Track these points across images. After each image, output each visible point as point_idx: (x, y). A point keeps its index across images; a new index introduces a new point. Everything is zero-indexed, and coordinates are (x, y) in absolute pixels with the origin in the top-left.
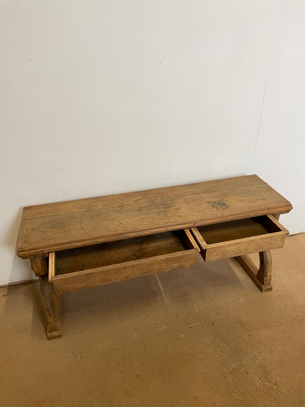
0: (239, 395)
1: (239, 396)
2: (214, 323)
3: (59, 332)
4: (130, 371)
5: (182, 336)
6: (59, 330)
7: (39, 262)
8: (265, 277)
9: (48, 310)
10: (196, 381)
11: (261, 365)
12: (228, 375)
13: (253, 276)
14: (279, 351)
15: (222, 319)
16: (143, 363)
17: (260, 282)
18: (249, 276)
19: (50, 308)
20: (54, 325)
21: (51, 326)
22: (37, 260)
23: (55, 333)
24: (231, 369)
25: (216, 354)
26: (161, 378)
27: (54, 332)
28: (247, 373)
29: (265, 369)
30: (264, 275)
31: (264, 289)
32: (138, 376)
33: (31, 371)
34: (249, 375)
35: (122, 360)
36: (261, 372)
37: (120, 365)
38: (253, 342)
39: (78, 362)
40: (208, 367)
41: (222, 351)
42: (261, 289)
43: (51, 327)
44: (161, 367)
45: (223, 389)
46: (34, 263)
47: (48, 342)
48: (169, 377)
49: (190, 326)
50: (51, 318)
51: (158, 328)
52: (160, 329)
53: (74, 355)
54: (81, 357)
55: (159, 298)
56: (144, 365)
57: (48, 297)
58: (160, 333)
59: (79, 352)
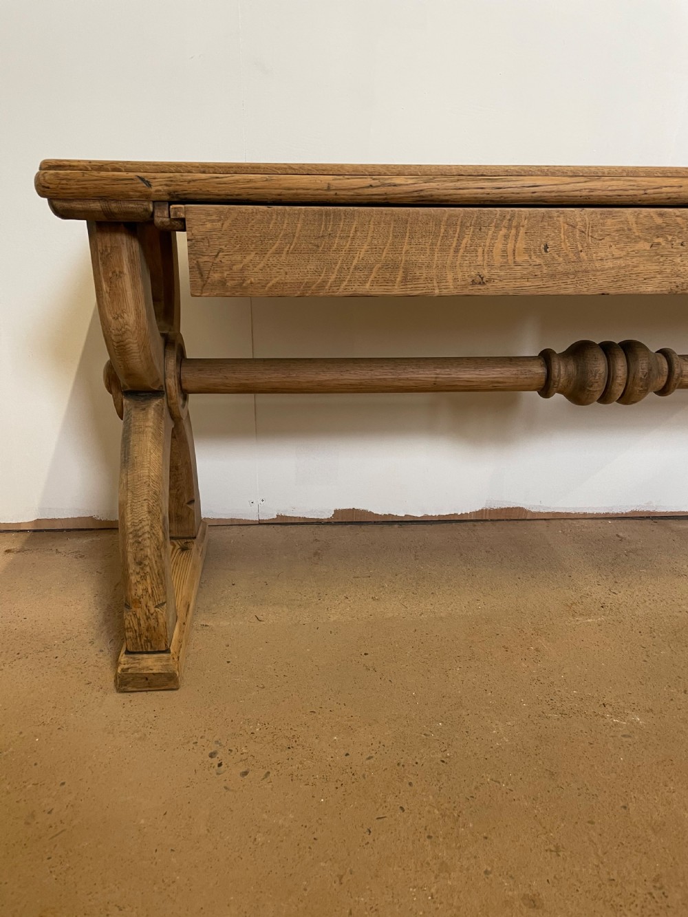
3: (168, 660)
4: (487, 872)
6: (167, 651)
7: (126, 270)
16: (552, 848)
20: (152, 622)
21: (139, 620)
22: (121, 260)
23: (151, 663)
27: (145, 656)
32: (532, 902)
35: (443, 816)
37: (429, 837)
39: (226, 788)
43: (139, 624)
46: (106, 273)
47: (115, 698)
50: (144, 578)
51: (603, 717)
52: (616, 724)
53: (215, 761)
54: (245, 773)
55: (589, 620)
56: (559, 855)
57: (145, 479)
58: (620, 736)
59: (239, 753)
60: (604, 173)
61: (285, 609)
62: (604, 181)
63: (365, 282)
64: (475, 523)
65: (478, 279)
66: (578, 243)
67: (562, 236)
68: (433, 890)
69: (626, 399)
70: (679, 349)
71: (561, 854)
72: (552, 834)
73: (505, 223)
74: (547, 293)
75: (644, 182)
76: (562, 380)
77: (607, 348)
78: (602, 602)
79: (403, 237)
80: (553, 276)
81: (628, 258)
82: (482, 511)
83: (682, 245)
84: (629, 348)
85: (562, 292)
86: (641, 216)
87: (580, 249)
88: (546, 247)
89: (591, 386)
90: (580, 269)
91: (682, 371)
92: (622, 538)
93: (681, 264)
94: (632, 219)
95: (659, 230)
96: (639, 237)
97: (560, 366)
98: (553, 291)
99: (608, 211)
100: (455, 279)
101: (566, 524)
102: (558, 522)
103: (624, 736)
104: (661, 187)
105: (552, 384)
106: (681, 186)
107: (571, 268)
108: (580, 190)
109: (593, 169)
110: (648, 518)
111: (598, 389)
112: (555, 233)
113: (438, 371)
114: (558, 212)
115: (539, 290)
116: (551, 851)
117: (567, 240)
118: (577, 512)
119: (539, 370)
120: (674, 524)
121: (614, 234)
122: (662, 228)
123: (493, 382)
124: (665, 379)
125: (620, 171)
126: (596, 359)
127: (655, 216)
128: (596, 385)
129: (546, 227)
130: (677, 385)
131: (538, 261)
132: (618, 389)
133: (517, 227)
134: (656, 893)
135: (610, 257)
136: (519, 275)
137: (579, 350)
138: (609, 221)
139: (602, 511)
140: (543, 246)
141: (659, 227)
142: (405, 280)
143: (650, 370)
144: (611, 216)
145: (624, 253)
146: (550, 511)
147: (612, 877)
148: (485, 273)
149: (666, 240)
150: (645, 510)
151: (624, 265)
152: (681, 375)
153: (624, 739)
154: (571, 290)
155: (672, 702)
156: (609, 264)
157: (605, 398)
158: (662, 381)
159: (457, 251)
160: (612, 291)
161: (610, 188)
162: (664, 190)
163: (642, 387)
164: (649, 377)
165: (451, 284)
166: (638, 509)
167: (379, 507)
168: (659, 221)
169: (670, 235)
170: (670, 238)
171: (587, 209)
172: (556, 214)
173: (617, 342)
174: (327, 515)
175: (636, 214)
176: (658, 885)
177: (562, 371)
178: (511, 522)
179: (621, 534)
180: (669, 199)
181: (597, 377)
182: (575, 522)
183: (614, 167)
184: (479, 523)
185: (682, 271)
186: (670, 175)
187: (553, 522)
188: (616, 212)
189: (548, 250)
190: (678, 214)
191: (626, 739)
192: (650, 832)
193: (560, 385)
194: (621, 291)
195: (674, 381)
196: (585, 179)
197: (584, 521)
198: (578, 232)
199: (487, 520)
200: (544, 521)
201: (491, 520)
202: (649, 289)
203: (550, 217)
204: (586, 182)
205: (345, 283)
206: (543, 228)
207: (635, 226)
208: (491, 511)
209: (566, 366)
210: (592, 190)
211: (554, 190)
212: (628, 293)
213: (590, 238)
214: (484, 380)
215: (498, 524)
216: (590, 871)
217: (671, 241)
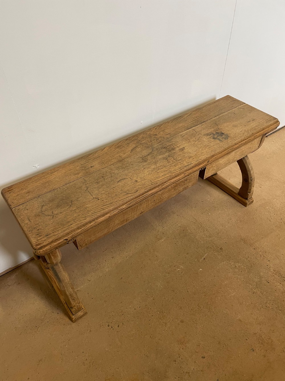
0: (272, 303)
1: (272, 305)
2: (221, 248)
3: (83, 310)
4: (173, 320)
5: (201, 269)
8: (248, 193)
9: (70, 295)
10: (233, 306)
11: (276, 271)
12: (256, 290)
13: (234, 194)
14: (282, 254)
15: (226, 242)
16: (180, 308)
17: (243, 198)
18: (229, 195)
19: (73, 292)
20: (79, 307)
21: (75, 309)
23: (80, 313)
24: (255, 283)
25: (237, 275)
26: (203, 315)
27: (78, 313)
28: (268, 283)
29: (280, 274)
30: (248, 191)
31: (248, 203)
32: (182, 322)
33: (73, 362)
34: (271, 283)
35: (160, 313)
36: (278, 278)
37: (160, 319)
38: (260, 253)
39: (117, 332)
40: (236, 290)
41: (241, 271)
42: (245, 205)
44: (198, 306)
45: (258, 304)
47: (74, 325)
48: (209, 312)
49: (203, 258)
51: (176, 270)
52: (179, 270)
53: (110, 327)
54: (118, 326)
57: (68, 282)
59: (114, 322)
65: (141, 213)
68: (166, 329)
73: (146, 201)
74: (155, 207)
78: (162, 232)
80: (156, 204)
81: (170, 194)
87: (161, 197)
90: (161, 200)
100: (137, 215)
107: (159, 201)
112: (156, 197)
117: (158, 197)
129: (154, 197)
131: (153, 203)
133: (148, 200)
136: (149, 208)
142: (126, 221)
148: (143, 211)
153: (181, 274)
156: (166, 196)
159: (137, 211)
160: (167, 200)
189: (155, 201)
205: (114, 229)
213: (163, 194)
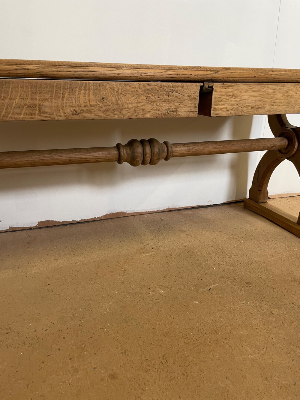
2: (250, 282)
4: (94, 368)
5: (197, 302)
10: (245, 378)
15: (262, 277)
16: (123, 351)
25: (270, 327)
26: (166, 377)
32: (113, 377)
35: (77, 348)
37: (70, 359)
40: (263, 350)
41: (281, 322)
44: (164, 356)
48: (183, 374)
49: (208, 288)
51: (149, 293)
52: (153, 295)
55: (147, 255)
56: (126, 354)
58: (154, 300)
60: (123, 66)
61: (11, 271)
62: (123, 70)
63: (20, 114)
64: (104, 221)
65: (75, 112)
66: (117, 97)
67: (109, 94)
68: (70, 382)
69: (152, 162)
70: (171, 141)
71: (126, 353)
72: (123, 346)
73: (83, 87)
74: (107, 118)
75: (140, 71)
76: (125, 156)
77: (142, 142)
78: (153, 246)
79: (36, 93)
80: (107, 111)
81: (138, 103)
82: (106, 215)
83: (159, 97)
84: (151, 142)
85: (113, 118)
86: (141, 85)
87: (118, 99)
88: (103, 98)
89: (137, 158)
90: (119, 108)
91: (172, 150)
92: (163, 220)
93: (160, 105)
94: (137, 86)
95: (149, 91)
96: (141, 94)
97: (123, 150)
98: (109, 117)
99: (127, 83)
100: (64, 113)
101: (141, 216)
102: (138, 216)
103: (156, 300)
104: (147, 73)
105: (121, 158)
106: (155, 73)
107: (115, 107)
108: (114, 74)
109: (119, 65)
110: (173, 210)
111: (140, 159)
112: (106, 92)
113: (71, 155)
114: (106, 83)
115: (103, 117)
116: (122, 353)
117: (111, 95)
118: (146, 211)
119: (115, 152)
120: (182, 212)
121: (131, 93)
122: (150, 90)
123: (96, 159)
124: (166, 154)
125: (130, 66)
126: (138, 147)
127: (146, 85)
128: (139, 157)
129: (102, 89)
130: (171, 156)
131: (100, 104)
132: (148, 159)
133: (89, 89)
134: (163, 361)
135: (130, 102)
136: (93, 111)
137: (131, 143)
138: (128, 87)
139: (156, 210)
140: (101, 98)
141: (149, 90)
142: (40, 113)
143: (159, 150)
144: (128, 85)
145: (136, 101)
146: (135, 212)
147: (146, 359)
148: (77, 109)
149: (152, 95)
150: (172, 207)
151: (136, 106)
152: (172, 152)
153: (156, 301)
154: (116, 117)
155: (176, 283)
156: (130, 106)
157: (144, 163)
158: (165, 155)
159: (63, 100)
160: (134, 117)
161: (126, 73)
162: (148, 74)
163: (157, 157)
164: (159, 153)
165: (62, 114)
166: (170, 207)
167: (60, 218)
168: (148, 87)
169: (154, 93)
170: (154, 95)
171: (118, 82)
172: (105, 84)
173: (147, 140)
174: (35, 224)
175: (139, 84)
176: (165, 358)
177: (125, 152)
178: (119, 218)
179: (162, 218)
180: (151, 78)
181: (139, 154)
182: (145, 215)
183: (127, 64)
184: (106, 220)
185: (160, 108)
186: (150, 68)
187: (136, 216)
188: (130, 84)
189: (104, 99)
190: (156, 84)
191: (157, 301)
192: (163, 337)
193: (125, 158)
194: (137, 117)
195: (169, 154)
196: (116, 69)
197: (148, 215)
198: (116, 92)
199: (109, 219)
200: (133, 217)
201: (111, 219)
202: (148, 116)
203: (103, 85)
204: (115, 70)
205: (10, 115)
206: (100, 90)
207: (139, 89)
208: (110, 215)
209: (126, 150)
210: (118, 74)
211: (102, 73)
212: (140, 118)
213: (121, 94)
214: (92, 158)
215: (113, 220)
216: (138, 358)
217: (154, 96)
